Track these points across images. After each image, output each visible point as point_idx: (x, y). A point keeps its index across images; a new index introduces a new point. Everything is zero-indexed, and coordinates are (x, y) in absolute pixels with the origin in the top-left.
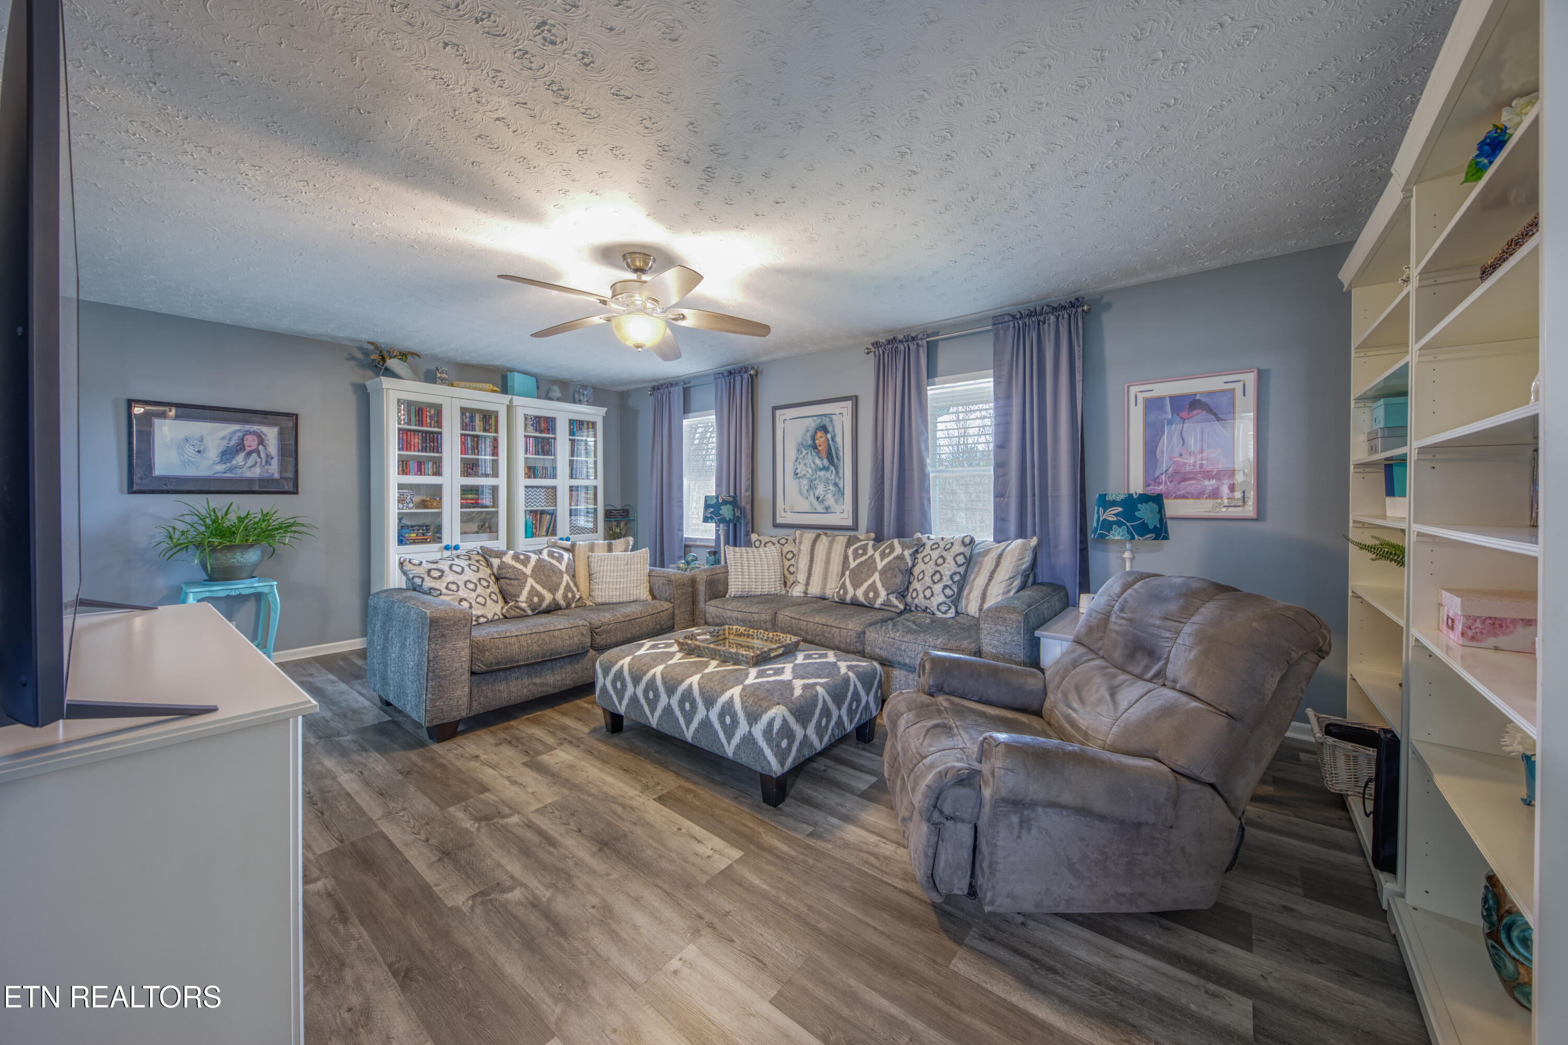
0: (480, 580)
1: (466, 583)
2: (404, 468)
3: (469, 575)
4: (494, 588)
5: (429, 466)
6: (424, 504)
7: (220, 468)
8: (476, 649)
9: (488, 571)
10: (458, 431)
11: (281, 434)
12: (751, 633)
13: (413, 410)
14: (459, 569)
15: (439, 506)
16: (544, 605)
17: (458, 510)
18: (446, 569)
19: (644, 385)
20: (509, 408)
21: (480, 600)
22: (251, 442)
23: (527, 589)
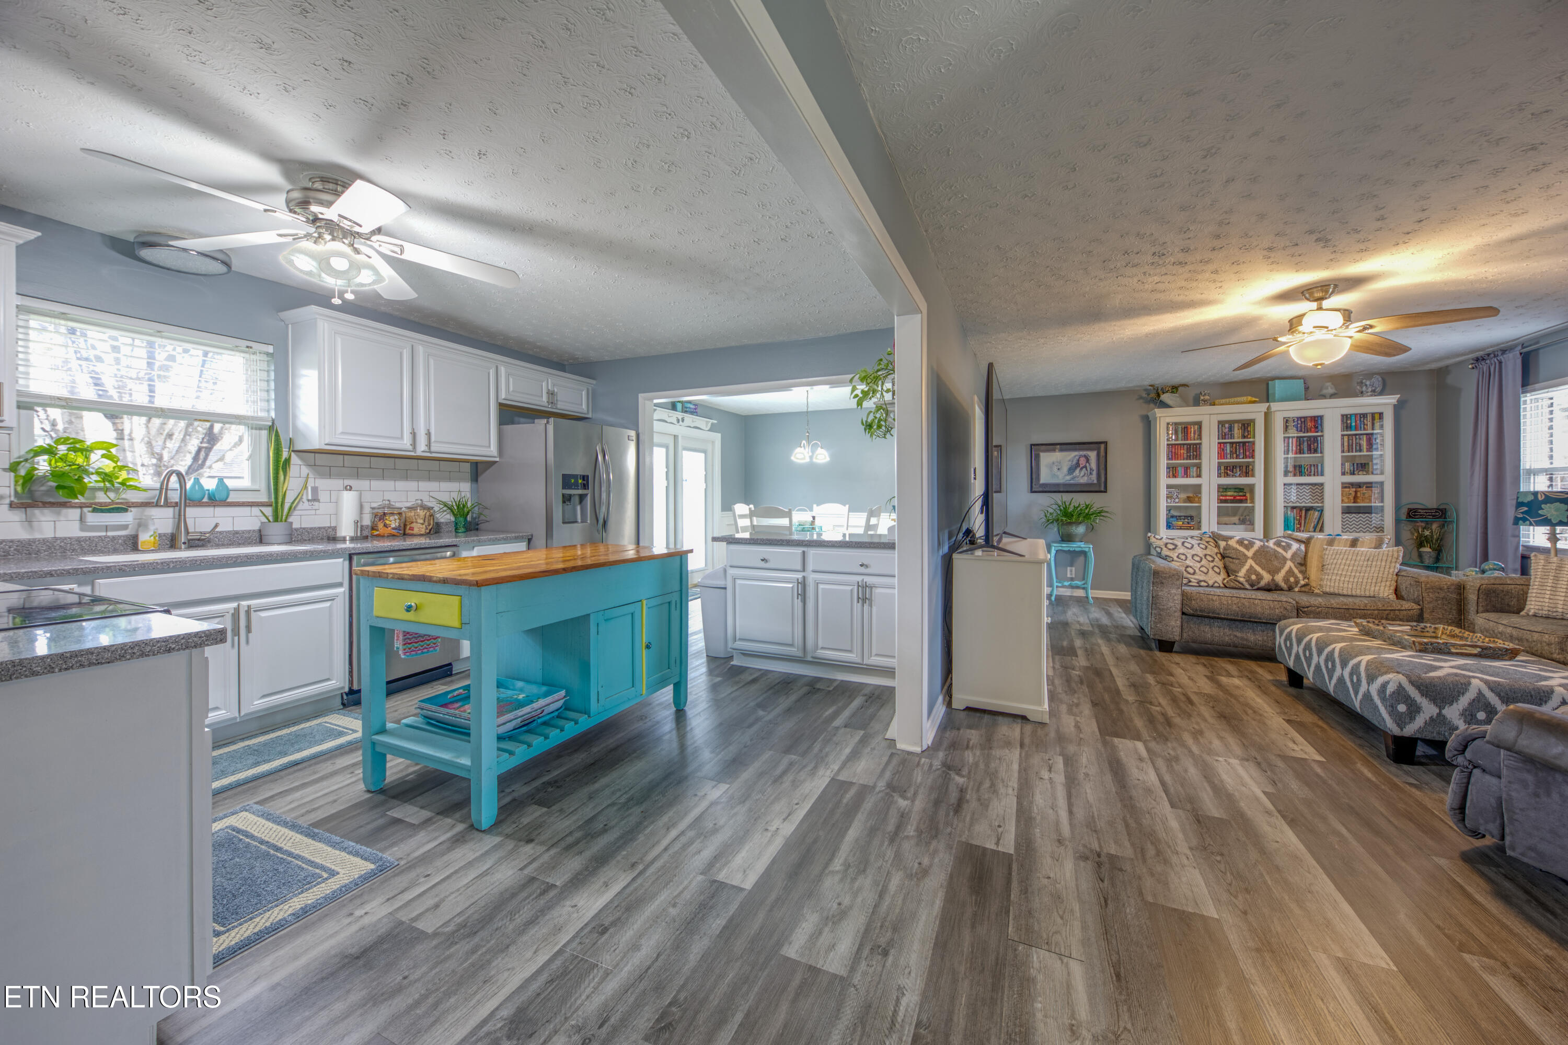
0: (1205, 555)
1: (1193, 556)
2: (1172, 471)
3: (1197, 550)
4: (1218, 562)
5: (1193, 471)
6: (1189, 499)
7: (1068, 478)
8: (1186, 598)
9: (1216, 550)
10: (1215, 441)
11: (1098, 455)
12: (1465, 635)
13: (1180, 429)
14: (1189, 546)
15: (1200, 502)
16: (1262, 583)
17: (1215, 505)
18: (1179, 544)
19: (1466, 357)
20: (1268, 415)
21: (1203, 569)
22: (1083, 462)
23: (1247, 567)
